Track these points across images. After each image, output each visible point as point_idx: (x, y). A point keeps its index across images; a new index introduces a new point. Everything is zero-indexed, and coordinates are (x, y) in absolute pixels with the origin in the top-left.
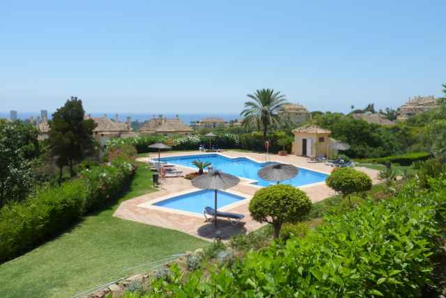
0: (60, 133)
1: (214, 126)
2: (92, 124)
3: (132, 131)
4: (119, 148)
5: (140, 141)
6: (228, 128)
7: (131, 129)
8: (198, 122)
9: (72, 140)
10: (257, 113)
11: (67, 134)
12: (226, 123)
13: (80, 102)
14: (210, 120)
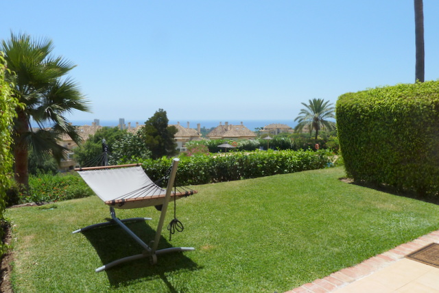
0: (152, 137)
1: (278, 132)
2: (174, 130)
3: (201, 137)
4: (195, 148)
5: (210, 143)
6: (292, 134)
7: (201, 135)
8: (262, 129)
9: (160, 143)
10: (309, 119)
11: (157, 137)
12: (291, 129)
13: (165, 113)
14: (274, 127)
